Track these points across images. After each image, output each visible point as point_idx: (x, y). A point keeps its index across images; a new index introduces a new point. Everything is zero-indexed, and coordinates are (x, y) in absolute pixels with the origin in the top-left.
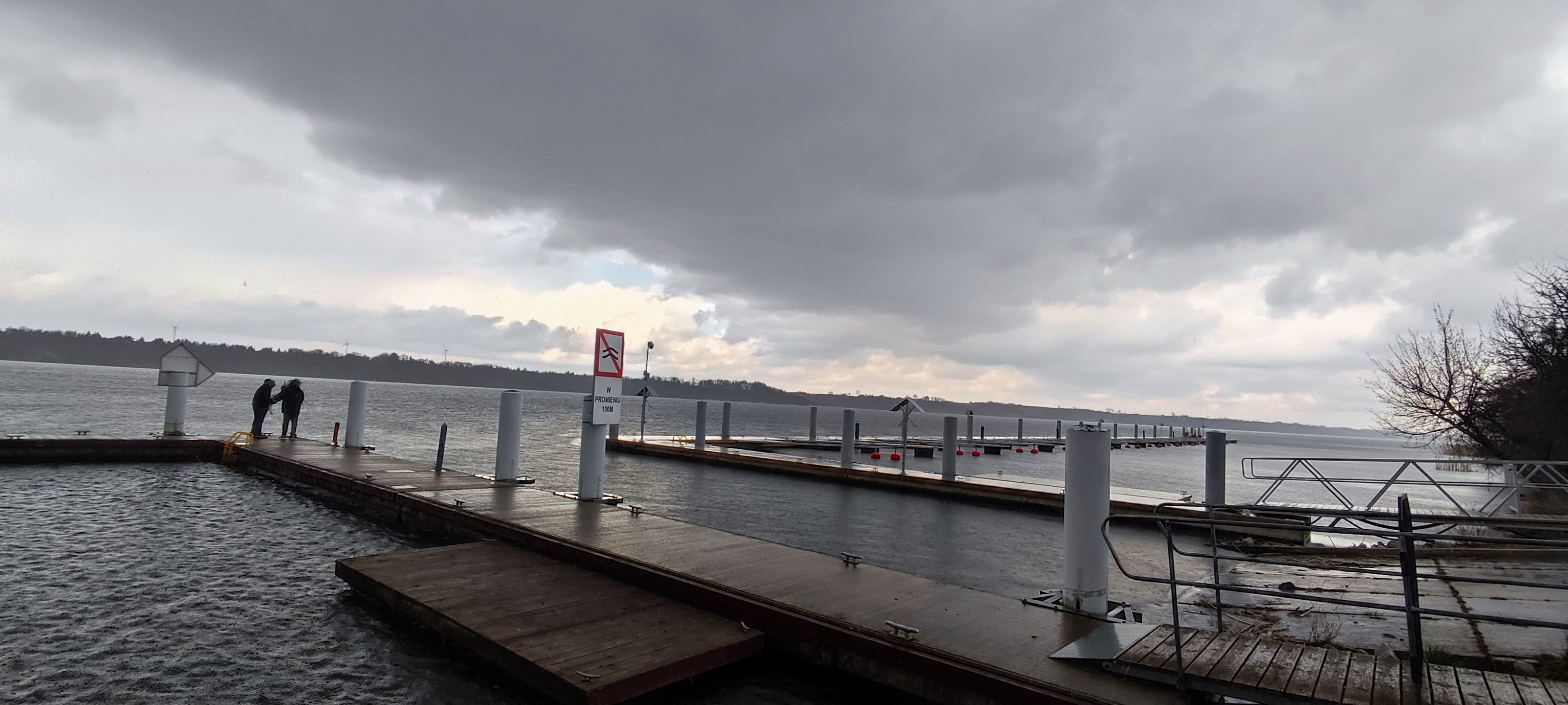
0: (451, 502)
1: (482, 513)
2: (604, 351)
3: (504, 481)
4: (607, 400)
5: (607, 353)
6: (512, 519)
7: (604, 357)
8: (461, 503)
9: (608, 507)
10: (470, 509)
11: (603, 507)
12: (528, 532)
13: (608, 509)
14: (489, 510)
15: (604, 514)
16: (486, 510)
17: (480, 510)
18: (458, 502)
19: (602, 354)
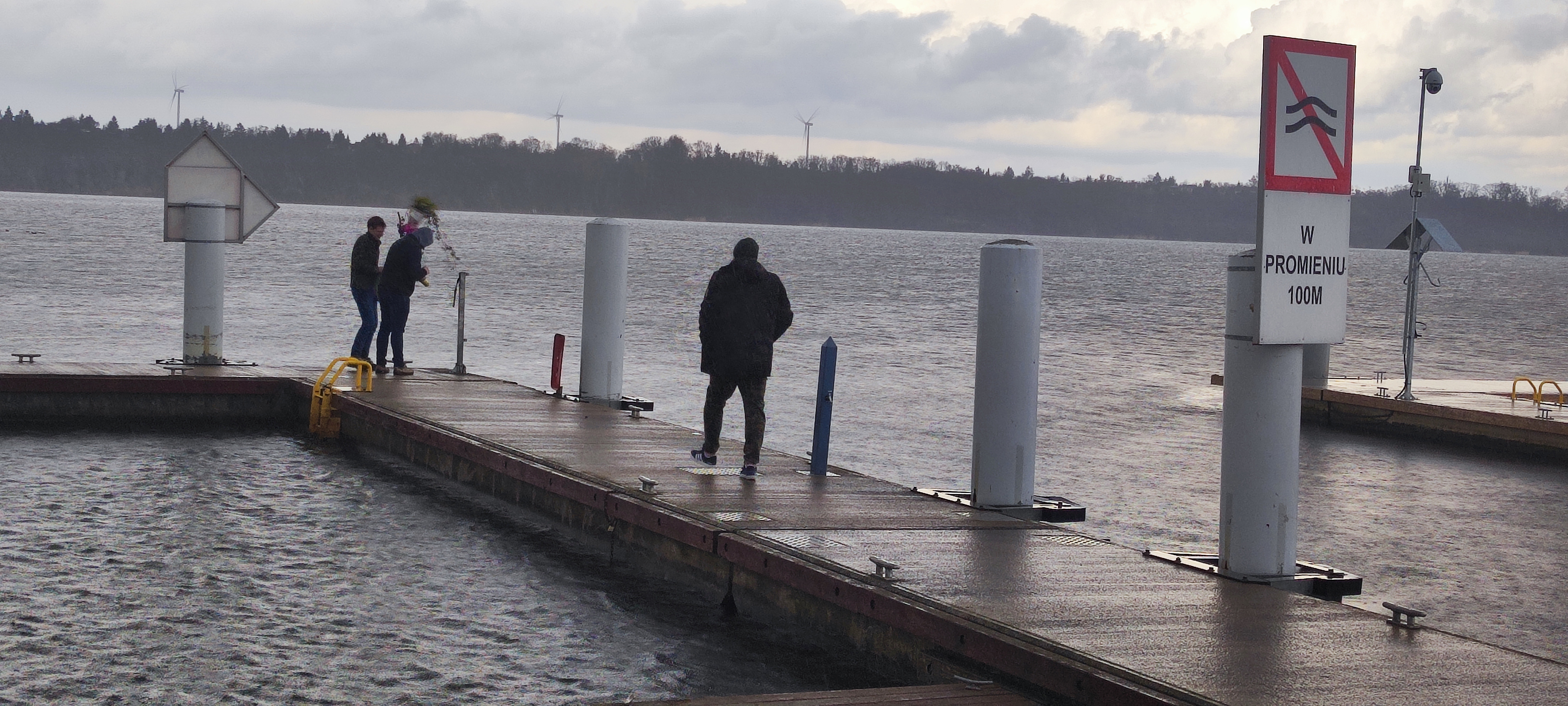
0: (862, 565)
1: (947, 601)
2: (1290, 110)
3: (998, 509)
4: (1303, 265)
5: (1300, 115)
6: (1033, 624)
7: (1290, 129)
8: (890, 568)
9: (1315, 605)
10: (913, 587)
11: (1298, 603)
12: (1079, 666)
13: (1316, 611)
14: (966, 593)
15: (1303, 626)
16: (956, 593)
17: (942, 593)
18: (880, 565)
19: (1283, 119)
